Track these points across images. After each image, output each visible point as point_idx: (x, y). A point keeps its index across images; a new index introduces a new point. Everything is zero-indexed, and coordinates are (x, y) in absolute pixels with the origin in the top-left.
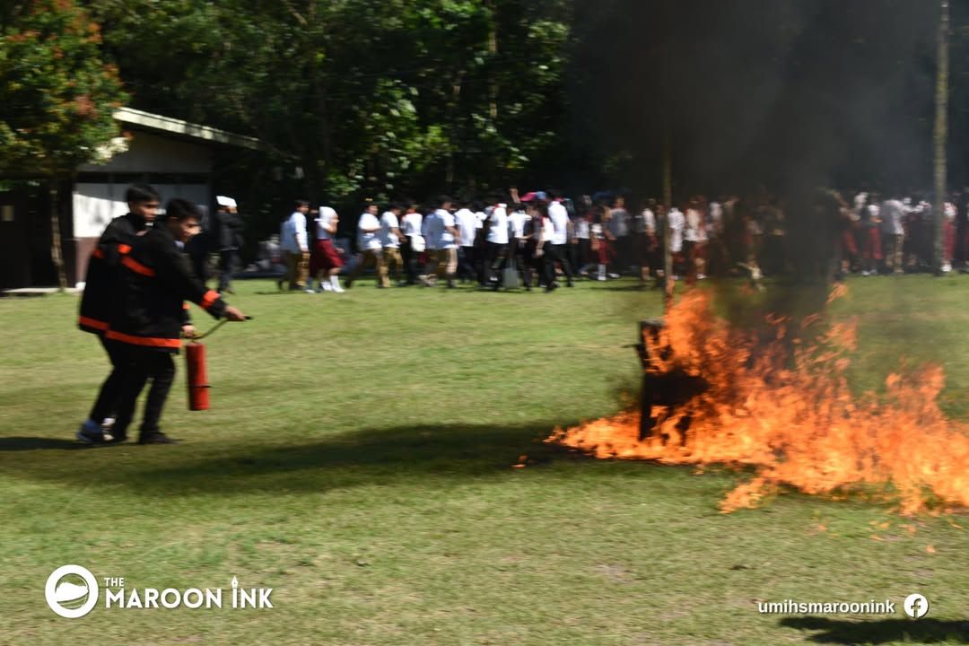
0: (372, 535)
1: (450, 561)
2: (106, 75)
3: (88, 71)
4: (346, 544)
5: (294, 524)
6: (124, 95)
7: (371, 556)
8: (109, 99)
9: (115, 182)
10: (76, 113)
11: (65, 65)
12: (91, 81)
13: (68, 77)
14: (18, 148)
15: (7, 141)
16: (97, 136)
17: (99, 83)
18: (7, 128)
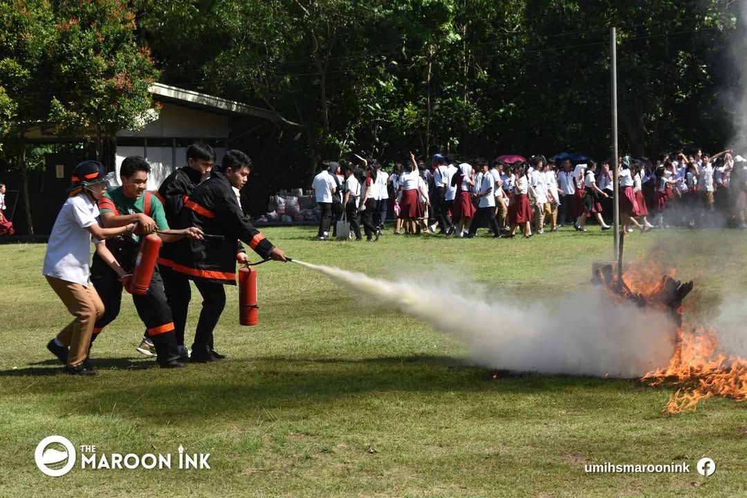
0: (378, 429)
1: (444, 450)
2: (141, 56)
3: (127, 52)
4: (358, 436)
5: (315, 421)
6: (157, 72)
7: (378, 446)
8: (143, 75)
9: (148, 146)
10: (116, 87)
11: (107, 47)
12: (128, 61)
13: (109, 58)
14: (68, 118)
15: (60, 113)
16: (134, 107)
17: (135, 62)
18: (58, 102)
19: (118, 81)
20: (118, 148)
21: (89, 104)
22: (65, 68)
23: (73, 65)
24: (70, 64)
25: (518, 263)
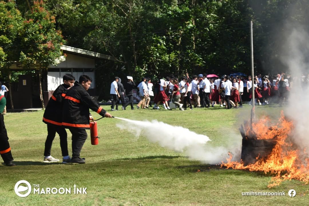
3: (52, 33)
4: (135, 199)
6: (64, 41)
8: (58, 42)
9: (61, 71)
10: (47, 47)
11: (43, 31)
12: (52, 36)
13: (44, 35)
14: (28, 60)
15: (24, 58)
16: (55, 55)
17: (55, 37)
18: (23, 53)
19: (48, 45)
20: (49, 73)
21: (36, 54)
22: (26, 39)
23: (30, 38)
24: (28, 38)
25: (213, 120)
